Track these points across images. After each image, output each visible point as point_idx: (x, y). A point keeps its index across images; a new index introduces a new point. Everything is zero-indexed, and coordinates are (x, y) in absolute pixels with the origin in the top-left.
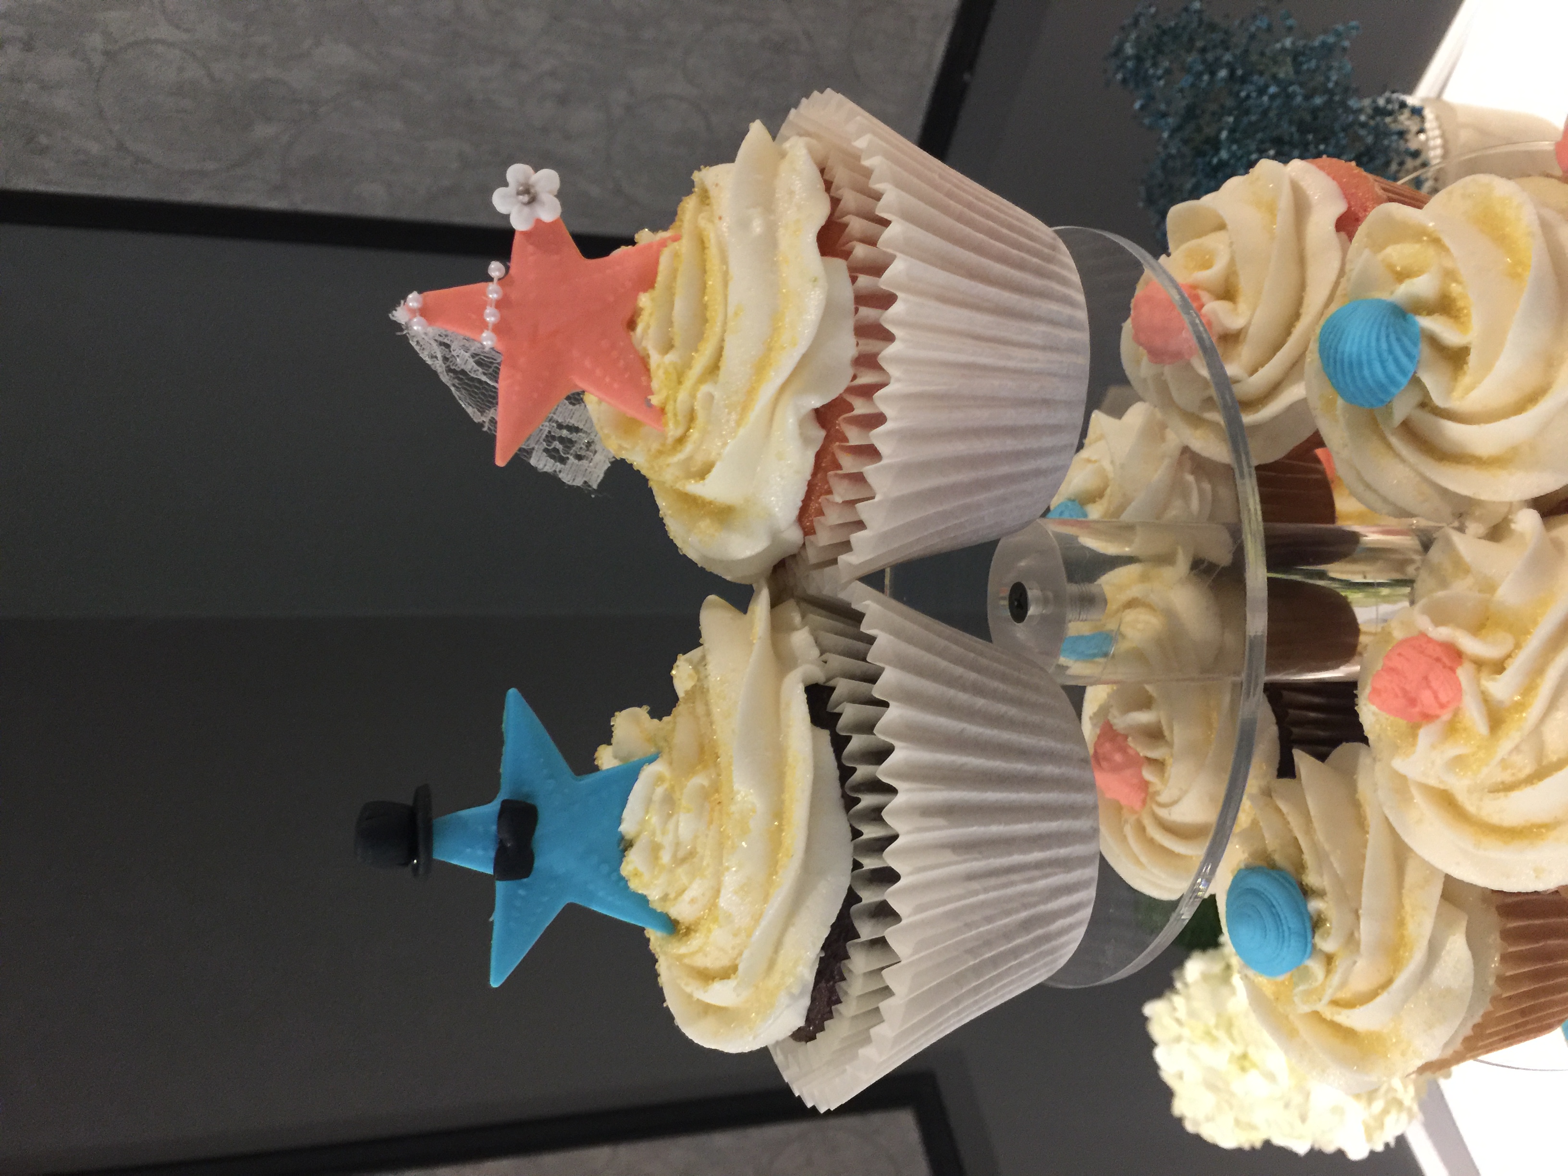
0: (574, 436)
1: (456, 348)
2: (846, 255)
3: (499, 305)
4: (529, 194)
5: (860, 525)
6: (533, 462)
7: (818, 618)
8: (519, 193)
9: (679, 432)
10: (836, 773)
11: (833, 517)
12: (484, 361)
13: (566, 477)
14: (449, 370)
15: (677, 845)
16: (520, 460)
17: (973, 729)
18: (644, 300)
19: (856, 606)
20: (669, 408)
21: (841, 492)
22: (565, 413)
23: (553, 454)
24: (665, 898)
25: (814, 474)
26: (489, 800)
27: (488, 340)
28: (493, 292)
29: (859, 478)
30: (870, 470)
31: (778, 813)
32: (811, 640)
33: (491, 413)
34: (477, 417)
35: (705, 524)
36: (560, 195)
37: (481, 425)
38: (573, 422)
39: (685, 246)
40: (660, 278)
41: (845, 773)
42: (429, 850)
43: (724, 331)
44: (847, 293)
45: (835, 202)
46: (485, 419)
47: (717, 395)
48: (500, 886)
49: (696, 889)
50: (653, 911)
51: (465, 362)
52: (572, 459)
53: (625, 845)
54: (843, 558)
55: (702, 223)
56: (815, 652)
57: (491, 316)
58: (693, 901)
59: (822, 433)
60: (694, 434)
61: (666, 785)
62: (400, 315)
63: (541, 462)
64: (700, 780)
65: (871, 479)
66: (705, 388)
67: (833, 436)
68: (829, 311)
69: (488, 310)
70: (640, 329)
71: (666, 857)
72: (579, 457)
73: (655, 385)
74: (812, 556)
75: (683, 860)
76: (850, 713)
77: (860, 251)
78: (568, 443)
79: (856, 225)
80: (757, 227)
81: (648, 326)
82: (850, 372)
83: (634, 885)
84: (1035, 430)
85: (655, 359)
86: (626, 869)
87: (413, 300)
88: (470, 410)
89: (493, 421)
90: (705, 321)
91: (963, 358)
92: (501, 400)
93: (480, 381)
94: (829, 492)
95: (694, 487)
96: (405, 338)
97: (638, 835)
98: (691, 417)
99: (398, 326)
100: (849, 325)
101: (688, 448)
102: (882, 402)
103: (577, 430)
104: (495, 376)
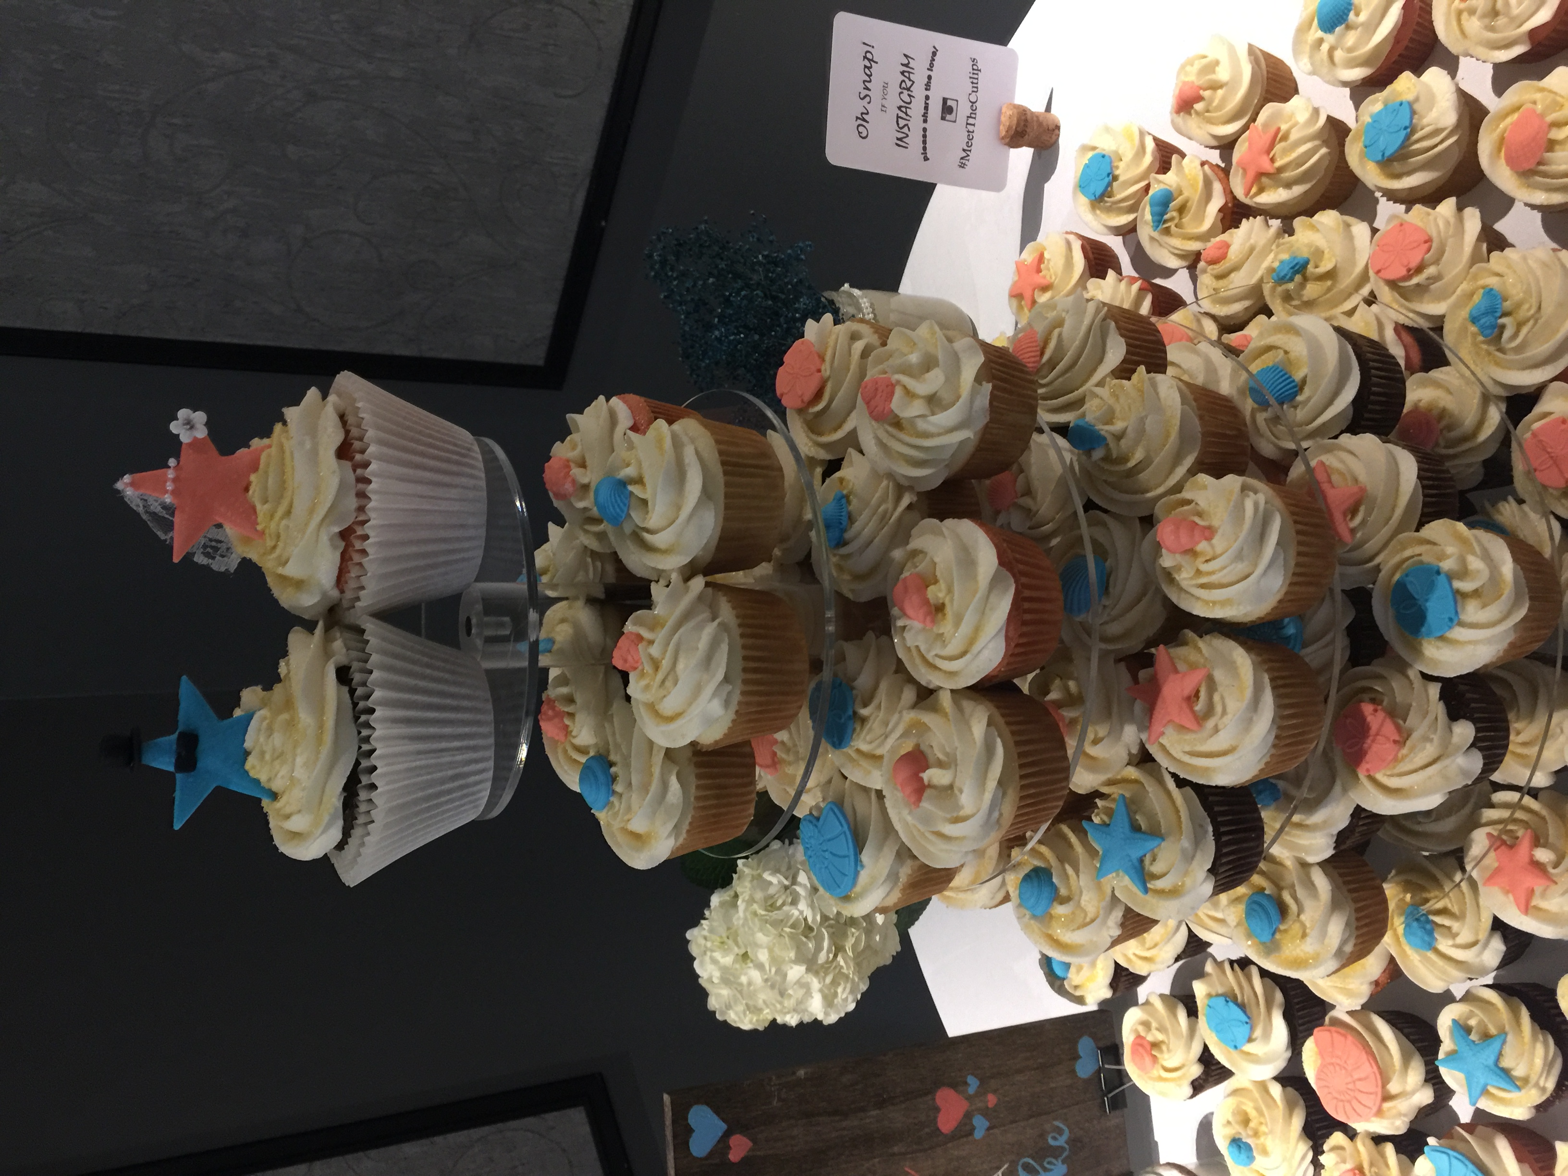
0: (219, 545)
1: (151, 501)
2: (351, 459)
3: (174, 480)
4: (190, 425)
5: (362, 588)
6: (195, 559)
7: (348, 635)
8: (184, 424)
9: (273, 543)
10: (351, 706)
11: (352, 584)
12: (165, 507)
13: (215, 567)
14: (147, 512)
15: (274, 750)
16: (188, 558)
17: (422, 684)
18: (253, 478)
19: (363, 627)
20: (267, 531)
21: (354, 572)
22: (213, 533)
23: (207, 555)
24: (269, 780)
25: (341, 564)
26: (173, 733)
27: (168, 499)
28: (171, 474)
29: (360, 564)
30: (365, 561)
31: (321, 726)
32: (342, 644)
33: (170, 535)
34: (163, 537)
35: (290, 590)
36: (207, 424)
37: (166, 540)
38: (219, 538)
39: (273, 450)
40: (262, 466)
41: (355, 705)
42: (140, 760)
43: (293, 495)
44: (352, 477)
45: (347, 432)
46: (168, 537)
47: (291, 525)
48: (179, 776)
49: (284, 771)
50: (263, 788)
51: (156, 508)
52: (218, 558)
53: (247, 753)
54: (358, 604)
55: (284, 440)
56: (344, 650)
57: (170, 487)
58: (283, 777)
59: (343, 544)
60: (281, 544)
61: (267, 721)
62: (119, 485)
63: (200, 559)
64: (285, 716)
65: (366, 565)
66: (284, 522)
67: (348, 545)
68: (342, 486)
69: (168, 484)
70: (251, 492)
71: (268, 757)
72: (223, 556)
73: (259, 519)
74: (345, 604)
75: (278, 758)
76: (357, 677)
77: (358, 457)
78: (216, 549)
79: (357, 445)
80: (308, 446)
81: (255, 491)
82: (355, 515)
83: (252, 774)
84: (458, 539)
85: (259, 507)
86: (248, 766)
87: (127, 478)
88: (159, 533)
89: (172, 538)
90: (285, 489)
91: (413, 507)
92: (176, 527)
93: (164, 517)
94: (349, 572)
95: (280, 570)
96: (122, 498)
97: (254, 747)
98: (278, 536)
99: (118, 492)
100: (353, 493)
101: (278, 551)
102: (367, 529)
103: (221, 542)
104: (173, 514)
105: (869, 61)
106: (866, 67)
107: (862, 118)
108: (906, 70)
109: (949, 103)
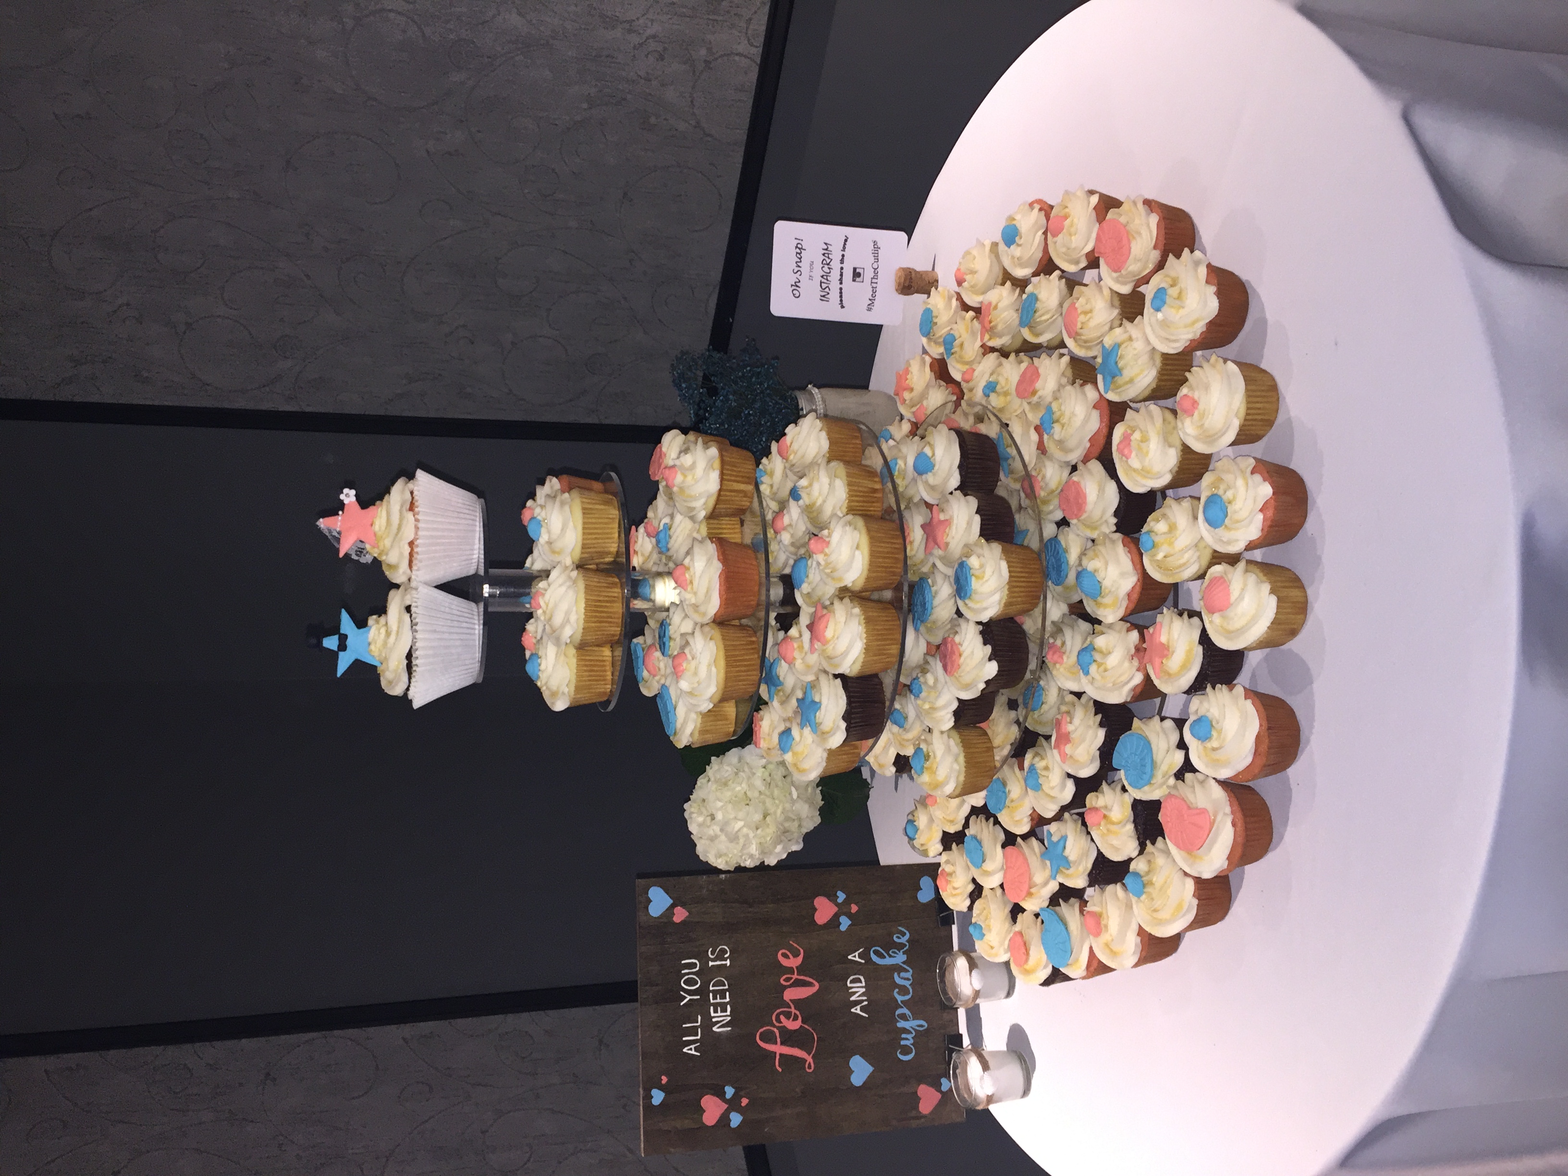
0: (363, 550)
1: (332, 530)
3: (342, 521)
8: (346, 496)
12: (338, 533)
13: (361, 561)
14: (330, 535)
16: (347, 555)
18: (377, 520)
20: (382, 542)
22: (360, 544)
23: (357, 555)
26: (337, 633)
27: (339, 529)
28: (340, 518)
35: (391, 570)
36: (356, 495)
37: (337, 546)
38: (362, 547)
39: (385, 507)
40: (380, 514)
42: (322, 645)
48: (339, 653)
50: (377, 660)
51: (334, 533)
52: (362, 556)
53: (369, 644)
55: (389, 502)
57: (340, 523)
61: (378, 631)
62: (319, 523)
63: (353, 556)
64: (386, 628)
71: (378, 645)
72: (365, 556)
73: (379, 538)
78: (361, 552)
81: (377, 526)
87: (322, 520)
88: (334, 543)
89: (340, 545)
92: (343, 540)
93: (337, 537)
96: (321, 529)
97: (373, 641)
99: (318, 526)
101: (387, 552)
104: (341, 536)
105: (799, 249)
106: (797, 253)
107: (796, 285)
108: (826, 252)
109: (858, 270)
